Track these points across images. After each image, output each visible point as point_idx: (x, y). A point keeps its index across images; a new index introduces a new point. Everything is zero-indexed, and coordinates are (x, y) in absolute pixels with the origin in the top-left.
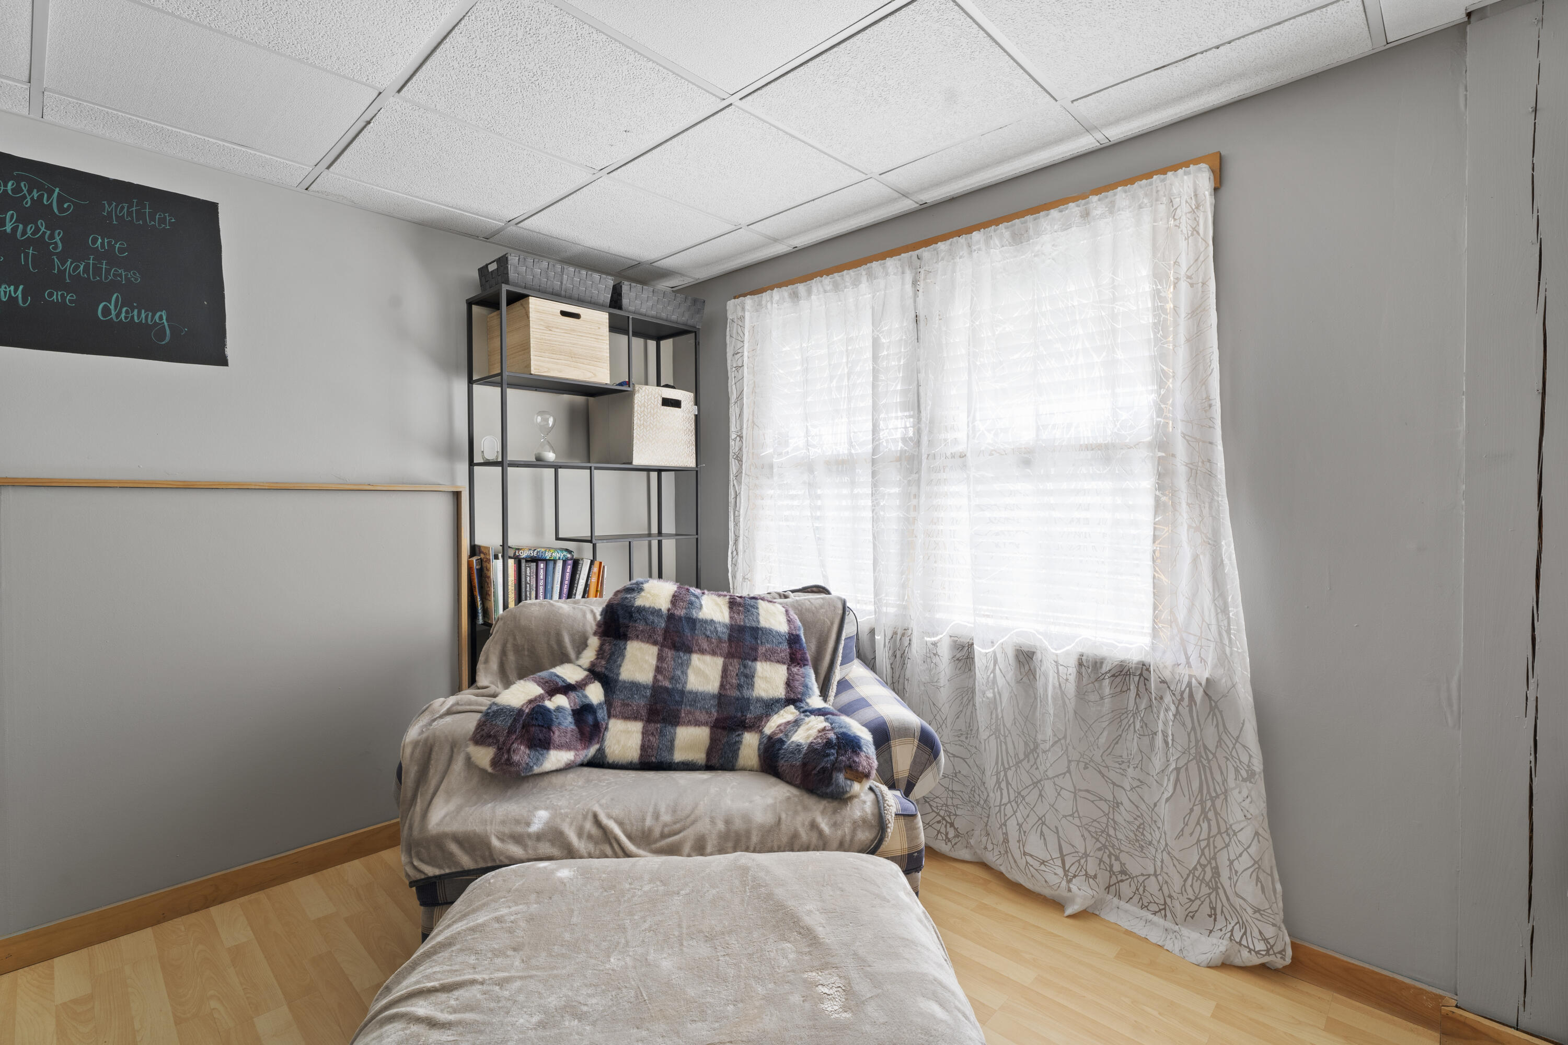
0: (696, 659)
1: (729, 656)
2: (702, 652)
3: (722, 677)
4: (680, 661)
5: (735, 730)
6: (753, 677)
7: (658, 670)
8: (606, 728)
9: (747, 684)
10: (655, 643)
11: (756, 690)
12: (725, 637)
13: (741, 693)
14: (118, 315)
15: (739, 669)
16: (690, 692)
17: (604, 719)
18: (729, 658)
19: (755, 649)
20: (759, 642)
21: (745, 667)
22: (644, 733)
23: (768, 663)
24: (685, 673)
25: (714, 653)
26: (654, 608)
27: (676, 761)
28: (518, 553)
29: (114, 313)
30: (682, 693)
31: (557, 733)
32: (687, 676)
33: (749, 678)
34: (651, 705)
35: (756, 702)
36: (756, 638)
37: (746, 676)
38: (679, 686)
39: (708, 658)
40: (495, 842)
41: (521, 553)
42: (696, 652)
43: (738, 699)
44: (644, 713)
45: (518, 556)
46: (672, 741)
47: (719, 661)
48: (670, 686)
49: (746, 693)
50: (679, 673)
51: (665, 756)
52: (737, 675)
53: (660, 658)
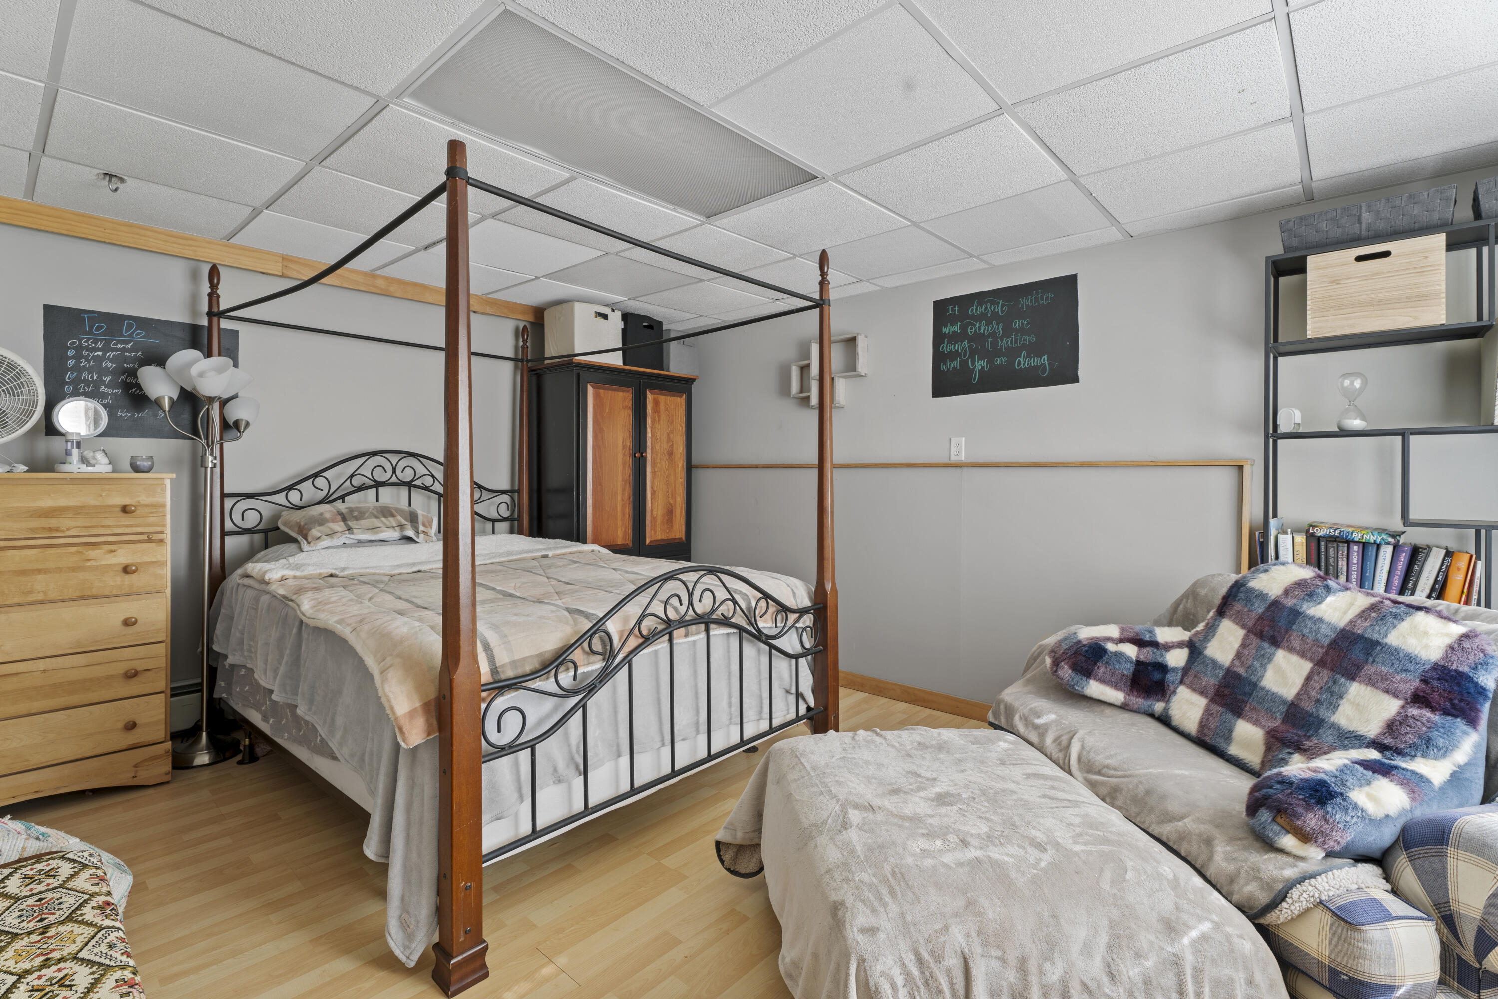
0: (1281, 656)
1: (1320, 663)
2: (1291, 650)
3: (1303, 686)
4: (1262, 653)
5: (1289, 747)
6: (1341, 698)
7: (1239, 655)
8: (1174, 692)
9: (1329, 702)
10: (1243, 627)
11: (1337, 714)
12: (1326, 642)
13: (1318, 711)
14: (1024, 364)
15: (1327, 682)
16: (1263, 689)
17: (1173, 682)
18: (1319, 666)
19: (1359, 667)
20: (1371, 659)
21: (1335, 682)
22: (1207, 712)
23: (1369, 688)
24: (1264, 667)
25: (1302, 655)
26: (1262, 592)
27: (1230, 753)
28: (1313, 530)
29: (1022, 363)
30: (1255, 685)
31: (1102, 669)
32: (1265, 671)
33: (1334, 697)
34: (1220, 686)
35: (1330, 728)
36: (1369, 654)
37: (1332, 694)
38: (1254, 679)
39: (1295, 659)
40: (1017, 718)
41: (1317, 531)
42: (1283, 648)
43: (1311, 715)
44: (1211, 691)
45: (1312, 534)
46: (1231, 731)
47: (1307, 666)
48: (1244, 675)
49: (1323, 713)
50: (1257, 664)
51: (1221, 744)
52: (1321, 688)
53: (1244, 645)
